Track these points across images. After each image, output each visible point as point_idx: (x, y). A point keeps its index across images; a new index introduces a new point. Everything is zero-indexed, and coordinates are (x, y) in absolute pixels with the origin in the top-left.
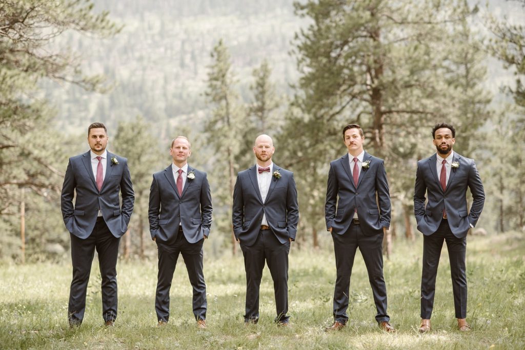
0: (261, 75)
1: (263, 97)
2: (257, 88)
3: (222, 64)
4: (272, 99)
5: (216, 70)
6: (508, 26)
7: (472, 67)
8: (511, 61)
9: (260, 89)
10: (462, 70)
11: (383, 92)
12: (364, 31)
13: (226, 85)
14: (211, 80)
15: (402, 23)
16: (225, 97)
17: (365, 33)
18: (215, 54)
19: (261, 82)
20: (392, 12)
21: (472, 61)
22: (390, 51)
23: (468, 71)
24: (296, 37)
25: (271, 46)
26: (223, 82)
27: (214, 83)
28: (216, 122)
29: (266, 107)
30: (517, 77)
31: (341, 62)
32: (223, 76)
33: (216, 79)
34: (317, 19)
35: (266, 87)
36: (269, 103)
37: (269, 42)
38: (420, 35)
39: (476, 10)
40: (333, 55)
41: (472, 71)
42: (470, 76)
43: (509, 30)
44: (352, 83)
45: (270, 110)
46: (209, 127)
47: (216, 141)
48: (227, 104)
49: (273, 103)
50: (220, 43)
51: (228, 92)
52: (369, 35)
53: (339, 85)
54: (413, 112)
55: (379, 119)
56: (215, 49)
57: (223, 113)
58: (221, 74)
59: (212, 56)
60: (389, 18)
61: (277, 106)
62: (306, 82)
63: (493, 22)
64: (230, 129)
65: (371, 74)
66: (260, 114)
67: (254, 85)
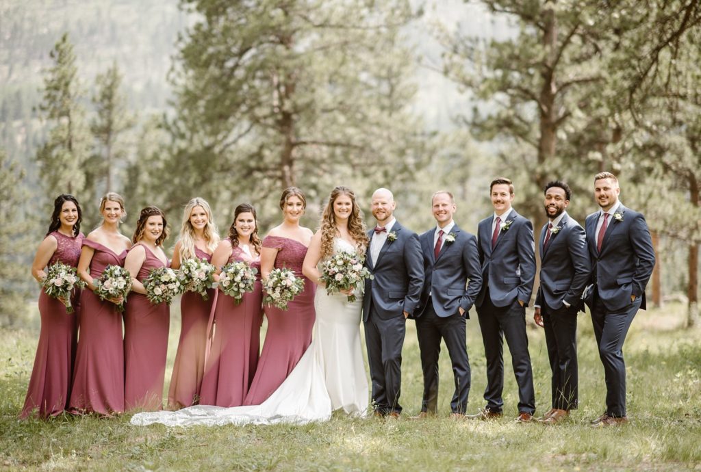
0: (109, 82)
1: (110, 113)
2: (102, 101)
3: (64, 68)
4: (122, 117)
5: (57, 75)
6: (462, 36)
7: (398, 83)
8: (469, 84)
9: (106, 102)
10: (385, 88)
11: (294, 117)
12: (272, 34)
13: (69, 97)
14: (48, 88)
15: (322, 26)
16: (67, 114)
17: (272, 38)
18: (57, 54)
19: (107, 93)
20: (309, 10)
21: (398, 75)
22: (310, 64)
23: (392, 89)
24: (180, 39)
25: (96, 38)
26: (65, 93)
27: (53, 93)
28: (54, 146)
29: (115, 126)
30: (473, 104)
31: (240, 73)
32: (67, 84)
33: (57, 88)
34: (209, 15)
35: (115, 99)
36: (118, 122)
37: (92, 32)
38: (346, 43)
39: (421, 13)
40: (230, 64)
41: (398, 89)
42: (395, 95)
43: (462, 42)
44: (254, 103)
45: (118, 132)
46: (45, 153)
47: (53, 173)
48: (70, 123)
49: (123, 123)
50: (64, 39)
51: (71, 107)
52: (278, 40)
53: (238, 105)
54: (335, 145)
55: (288, 152)
56: (57, 47)
57: (64, 135)
58: (63, 82)
59: (52, 55)
60: (306, 19)
61: (129, 126)
62: (190, 99)
63: (441, 30)
64: (74, 157)
65: (279, 92)
66: (105, 136)
67: (98, 97)
